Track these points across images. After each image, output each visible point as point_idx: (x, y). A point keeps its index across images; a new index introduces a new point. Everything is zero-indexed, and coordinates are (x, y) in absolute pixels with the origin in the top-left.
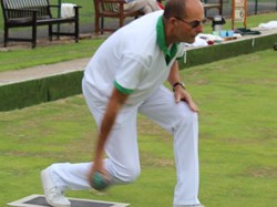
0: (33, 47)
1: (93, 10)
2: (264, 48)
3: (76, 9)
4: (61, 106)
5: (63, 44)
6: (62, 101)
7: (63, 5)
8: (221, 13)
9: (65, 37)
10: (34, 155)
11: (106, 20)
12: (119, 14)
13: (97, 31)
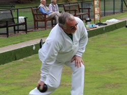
0: (8, 37)
1: (33, 19)
2: (109, 31)
3: (25, 19)
4: (21, 62)
5: (21, 35)
6: (21, 60)
7: (19, 17)
8: (89, 17)
9: (21, 32)
10: (10, 84)
11: (39, 23)
12: (45, 20)
13: (35, 28)
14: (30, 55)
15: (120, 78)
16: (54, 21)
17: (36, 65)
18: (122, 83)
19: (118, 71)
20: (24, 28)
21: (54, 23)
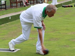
1: (10, 2)
3: (5, 2)
4: (3, 26)
5: (3, 11)
6: (3, 25)
7: (2, 1)
8: (41, 1)
9: (3, 9)
11: (13, 4)
12: (16, 3)
13: (11, 7)
14: (8, 22)
15: (59, 35)
16: (21, 3)
17: (11, 28)
18: (60, 38)
19: (57, 31)
20: (5, 7)
21: (21, 4)
